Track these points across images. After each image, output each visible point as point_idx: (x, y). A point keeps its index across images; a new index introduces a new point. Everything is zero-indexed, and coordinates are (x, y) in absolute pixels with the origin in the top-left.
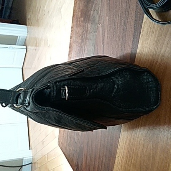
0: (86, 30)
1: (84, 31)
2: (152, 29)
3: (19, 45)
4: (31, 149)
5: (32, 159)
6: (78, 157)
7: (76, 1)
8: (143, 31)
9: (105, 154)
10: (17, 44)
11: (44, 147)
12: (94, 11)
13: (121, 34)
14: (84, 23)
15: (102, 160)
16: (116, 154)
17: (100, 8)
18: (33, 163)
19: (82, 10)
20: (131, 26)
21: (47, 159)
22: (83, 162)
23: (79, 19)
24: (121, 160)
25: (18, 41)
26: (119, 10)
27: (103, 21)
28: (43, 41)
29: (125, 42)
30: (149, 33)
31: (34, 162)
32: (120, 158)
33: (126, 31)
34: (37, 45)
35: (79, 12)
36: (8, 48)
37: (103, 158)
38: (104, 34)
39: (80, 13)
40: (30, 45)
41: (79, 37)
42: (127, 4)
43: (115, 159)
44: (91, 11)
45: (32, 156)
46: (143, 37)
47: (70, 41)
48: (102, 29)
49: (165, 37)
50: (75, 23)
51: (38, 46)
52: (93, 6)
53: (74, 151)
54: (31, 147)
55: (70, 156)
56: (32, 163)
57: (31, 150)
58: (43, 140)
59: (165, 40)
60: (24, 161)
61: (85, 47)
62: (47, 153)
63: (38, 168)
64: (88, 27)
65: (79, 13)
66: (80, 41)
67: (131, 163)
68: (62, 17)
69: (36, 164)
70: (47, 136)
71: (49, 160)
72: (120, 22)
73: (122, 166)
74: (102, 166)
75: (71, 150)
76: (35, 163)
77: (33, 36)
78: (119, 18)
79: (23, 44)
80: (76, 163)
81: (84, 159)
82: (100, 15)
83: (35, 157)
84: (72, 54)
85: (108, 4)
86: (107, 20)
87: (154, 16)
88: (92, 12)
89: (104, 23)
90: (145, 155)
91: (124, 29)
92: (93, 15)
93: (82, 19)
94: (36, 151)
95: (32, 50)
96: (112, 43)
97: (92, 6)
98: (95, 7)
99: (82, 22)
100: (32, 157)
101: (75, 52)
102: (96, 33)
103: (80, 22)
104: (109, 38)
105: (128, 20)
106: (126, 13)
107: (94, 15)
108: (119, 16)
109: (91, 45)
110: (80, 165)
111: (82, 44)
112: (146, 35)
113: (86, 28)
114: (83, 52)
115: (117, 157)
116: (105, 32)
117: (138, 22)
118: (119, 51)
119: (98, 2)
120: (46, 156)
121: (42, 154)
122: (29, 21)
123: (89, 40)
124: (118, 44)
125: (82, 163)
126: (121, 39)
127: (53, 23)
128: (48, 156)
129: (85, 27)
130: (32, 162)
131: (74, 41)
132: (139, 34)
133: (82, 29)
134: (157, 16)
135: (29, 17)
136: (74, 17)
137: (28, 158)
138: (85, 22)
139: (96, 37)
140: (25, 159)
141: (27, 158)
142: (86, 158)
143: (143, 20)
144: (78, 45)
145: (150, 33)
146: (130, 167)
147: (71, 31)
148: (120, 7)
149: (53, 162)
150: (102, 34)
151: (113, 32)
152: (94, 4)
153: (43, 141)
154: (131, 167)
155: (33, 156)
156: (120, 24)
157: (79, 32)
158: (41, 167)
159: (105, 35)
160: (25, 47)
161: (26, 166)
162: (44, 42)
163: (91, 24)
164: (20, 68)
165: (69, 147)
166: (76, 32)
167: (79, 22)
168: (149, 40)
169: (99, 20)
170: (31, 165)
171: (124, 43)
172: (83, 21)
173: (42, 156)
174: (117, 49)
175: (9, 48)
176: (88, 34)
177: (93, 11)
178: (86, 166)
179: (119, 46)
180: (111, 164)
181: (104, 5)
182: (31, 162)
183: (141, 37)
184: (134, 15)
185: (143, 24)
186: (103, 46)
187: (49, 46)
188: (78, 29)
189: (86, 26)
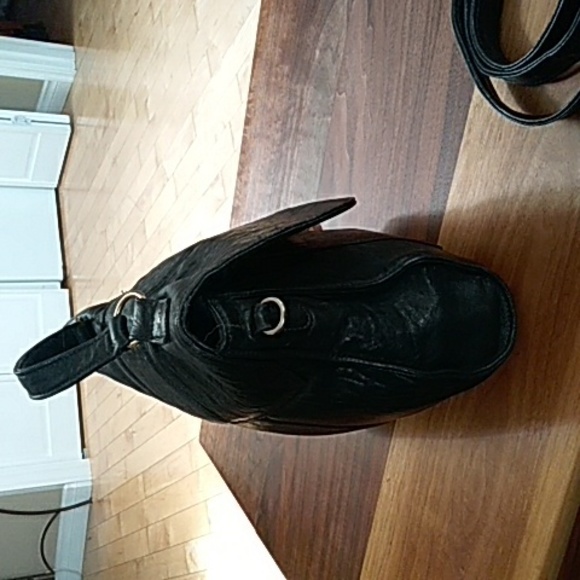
0: (297, 106)
1: (289, 108)
2: (495, 129)
3: (48, 112)
4: (89, 457)
5: (92, 487)
6: (267, 480)
7: (265, 12)
8: (470, 130)
9: (349, 472)
10: (39, 107)
11: (133, 451)
12: (323, 50)
13: (406, 130)
14: (291, 80)
15: (341, 491)
16: (383, 471)
17: (342, 45)
18: (93, 500)
19: (284, 42)
20: (436, 113)
21: (141, 489)
22: (282, 496)
23: (274, 69)
24: (397, 489)
25: (45, 98)
26: (401, 58)
27: (353, 86)
28: (133, 105)
29: (417, 157)
30: (486, 137)
31: (99, 498)
32: (396, 482)
33: (421, 126)
34: (111, 114)
35: (275, 44)
36: (9, 119)
37: (343, 484)
38: (355, 124)
39: (280, 50)
40: (84, 113)
41: (276, 122)
42: (424, 45)
43: (379, 487)
44: (315, 48)
45: (90, 478)
46: (469, 148)
47: (245, 131)
48: (348, 108)
49: (531, 157)
50: (262, 79)
51: (114, 117)
52: (322, 35)
53: (254, 463)
54: (89, 451)
55: (238, 478)
56: (90, 501)
57: (87, 460)
58: (130, 427)
59: (530, 164)
60: (65, 493)
61: (292, 156)
62: (142, 470)
63: (112, 517)
64: (304, 96)
65: (274, 50)
66: (278, 136)
67: (426, 498)
68: (197, 26)
69: (105, 505)
70: (142, 416)
71: (148, 493)
72: (405, 97)
73: (399, 505)
74: (339, 507)
75: (244, 459)
76: (100, 501)
77: (96, 84)
78: (401, 84)
79: (61, 109)
80: (260, 498)
81: (285, 487)
82: (343, 64)
83: (102, 482)
84: (252, 172)
85: (367, 35)
86: (365, 83)
87: (502, 93)
88: (318, 52)
89: (353, 91)
90: (466, 476)
91: (414, 118)
92: (320, 63)
93: (286, 69)
94: (107, 463)
95: (93, 129)
96: (378, 155)
97: (318, 35)
98: (327, 38)
99: (285, 79)
100: (92, 481)
101: (260, 168)
102: (329, 119)
103: (279, 78)
104: (368, 137)
105: (428, 94)
106: (421, 71)
107: (322, 62)
108: (400, 75)
109: (314, 151)
110: (271, 504)
111: (284, 147)
112: (477, 143)
113: (298, 100)
114: (287, 171)
115: (384, 479)
116: (356, 118)
117: (456, 103)
118: (399, 179)
119: (336, 25)
120: (140, 478)
121: (126, 472)
122: (81, 32)
123: (305, 135)
124: (395, 159)
125: (279, 496)
126: (407, 146)
127: (167, 44)
128: (147, 480)
129: (295, 96)
130: (91, 499)
131: (259, 135)
132: (457, 137)
133: (285, 100)
134: (510, 95)
135: (82, 17)
136: (258, 60)
137: (80, 485)
138: (294, 81)
139: (329, 130)
140: (69, 490)
141: (74, 486)
142: (293, 484)
143: (470, 100)
144: (270, 146)
145: (489, 138)
146: (423, 508)
147: (249, 102)
148: (405, 52)
149: (163, 499)
150: (349, 123)
151: (381, 122)
152: (325, 29)
153: (130, 430)
154: (426, 508)
155: (94, 477)
156: (403, 100)
157: (273, 107)
158: (121, 515)
159: (356, 129)
160: (66, 119)
161: (72, 510)
162: (136, 106)
163: (315, 87)
164: (50, 189)
165: (237, 451)
166: (265, 106)
167: (276, 77)
168: (487, 158)
169: (339, 81)
170: (87, 506)
171: (414, 157)
172: (288, 76)
173: (126, 478)
174: (392, 172)
175: (13, 119)
176: (302, 118)
177: (321, 51)
178: (291, 507)
179: (398, 164)
180: (367, 499)
181: (355, 38)
182: (88, 499)
183: (465, 146)
184: (446, 82)
185: (470, 111)
186: (352, 159)
187: (154, 118)
188: (272, 100)
189: (299, 93)
